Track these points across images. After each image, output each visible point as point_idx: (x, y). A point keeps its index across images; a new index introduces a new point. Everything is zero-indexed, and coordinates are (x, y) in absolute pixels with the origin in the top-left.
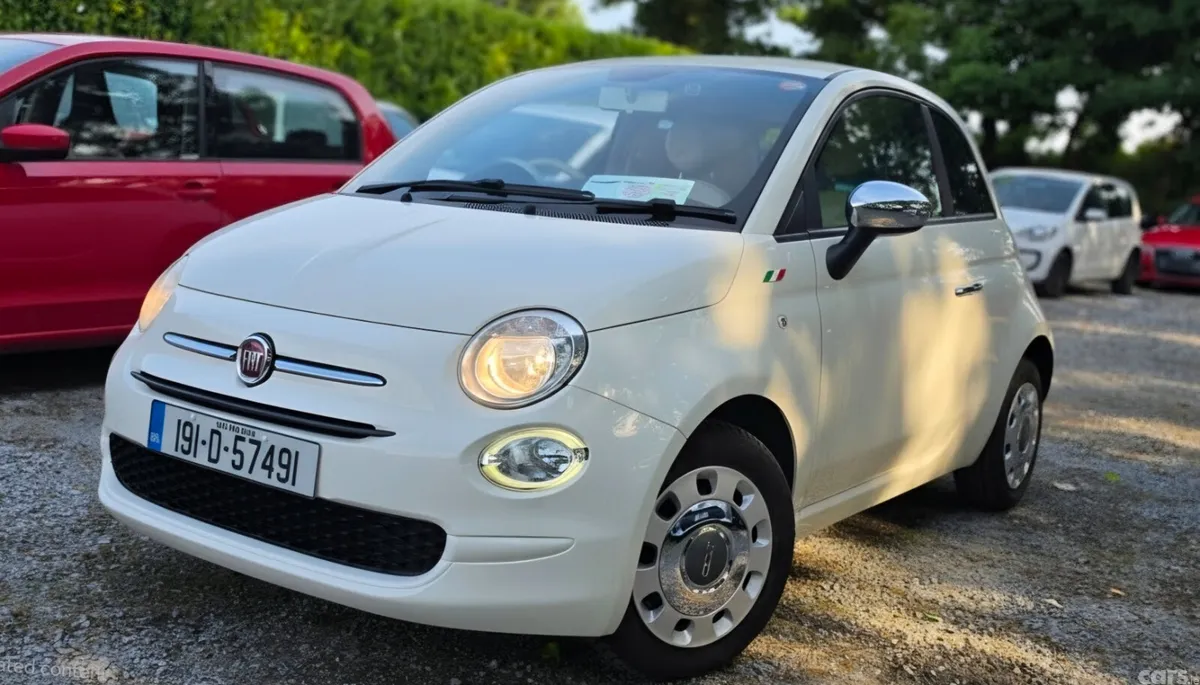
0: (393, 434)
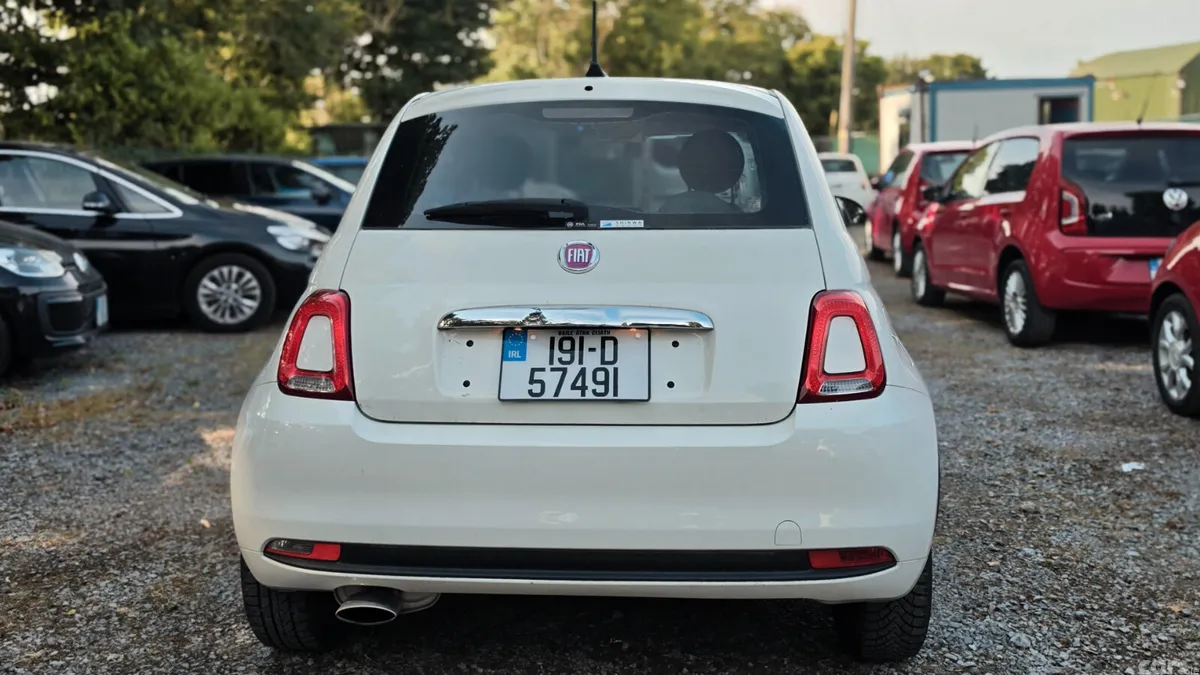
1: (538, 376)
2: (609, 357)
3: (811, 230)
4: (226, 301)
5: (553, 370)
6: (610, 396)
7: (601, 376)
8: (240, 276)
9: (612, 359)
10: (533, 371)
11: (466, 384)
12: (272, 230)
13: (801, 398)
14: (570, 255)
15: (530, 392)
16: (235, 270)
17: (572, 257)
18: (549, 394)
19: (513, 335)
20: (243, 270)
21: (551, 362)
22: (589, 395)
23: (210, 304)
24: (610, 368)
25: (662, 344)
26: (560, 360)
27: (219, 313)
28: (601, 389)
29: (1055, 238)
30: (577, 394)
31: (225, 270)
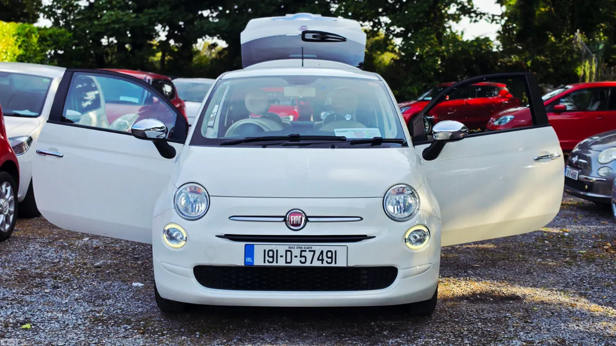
0: (375, 237)
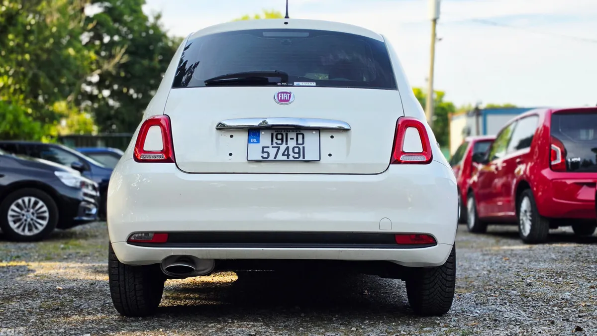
1: (265, 150)
2: (300, 141)
3: (397, 91)
4: (26, 220)
5: (273, 147)
6: (301, 158)
7: (296, 150)
8: (36, 203)
9: (302, 143)
10: (263, 148)
11: (231, 154)
12: (57, 173)
13: (392, 162)
14: (280, 96)
15: (262, 157)
16: (33, 199)
17: (281, 97)
18: (272, 157)
19: (253, 132)
20: (38, 200)
21: (272, 144)
22: (291, 158)
23: (15, 222)
24: (301, 147)
25: (325, 137)
26: (276, 143)
27: (21, 228)
28: (297, 156)
29: (546, 173)
30: (285, 158)
31: (26, 199)
